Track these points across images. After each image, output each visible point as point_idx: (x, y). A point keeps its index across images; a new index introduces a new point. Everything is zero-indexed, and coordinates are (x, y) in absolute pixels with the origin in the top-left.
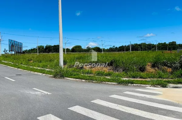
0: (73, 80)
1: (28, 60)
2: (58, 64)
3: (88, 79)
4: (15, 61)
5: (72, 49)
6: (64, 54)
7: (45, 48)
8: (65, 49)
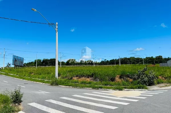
0: (64, 87)
1: (30, 73)
2: (54, 76)
3: (74, 86)
4: (19, 74)
5: (66, 62)
6: (59, 67)
7: (42, 61)
8: (60, 62)
